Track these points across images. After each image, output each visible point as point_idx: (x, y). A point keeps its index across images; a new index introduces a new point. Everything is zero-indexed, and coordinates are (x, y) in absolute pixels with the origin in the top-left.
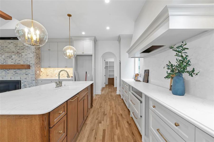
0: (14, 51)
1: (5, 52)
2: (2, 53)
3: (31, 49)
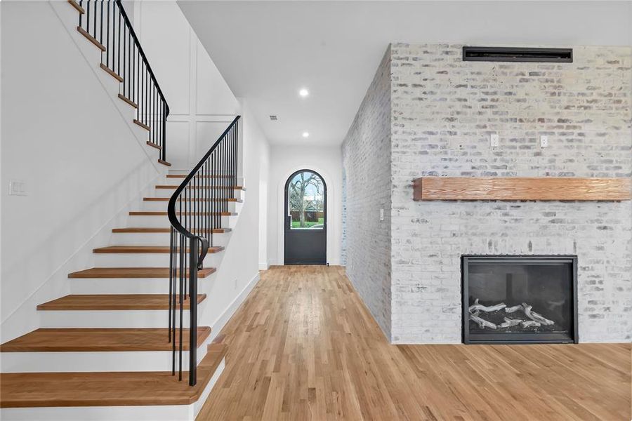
0: (545, 117)
1: (502, 120)
2: (488, 124)
3: (623, 108)
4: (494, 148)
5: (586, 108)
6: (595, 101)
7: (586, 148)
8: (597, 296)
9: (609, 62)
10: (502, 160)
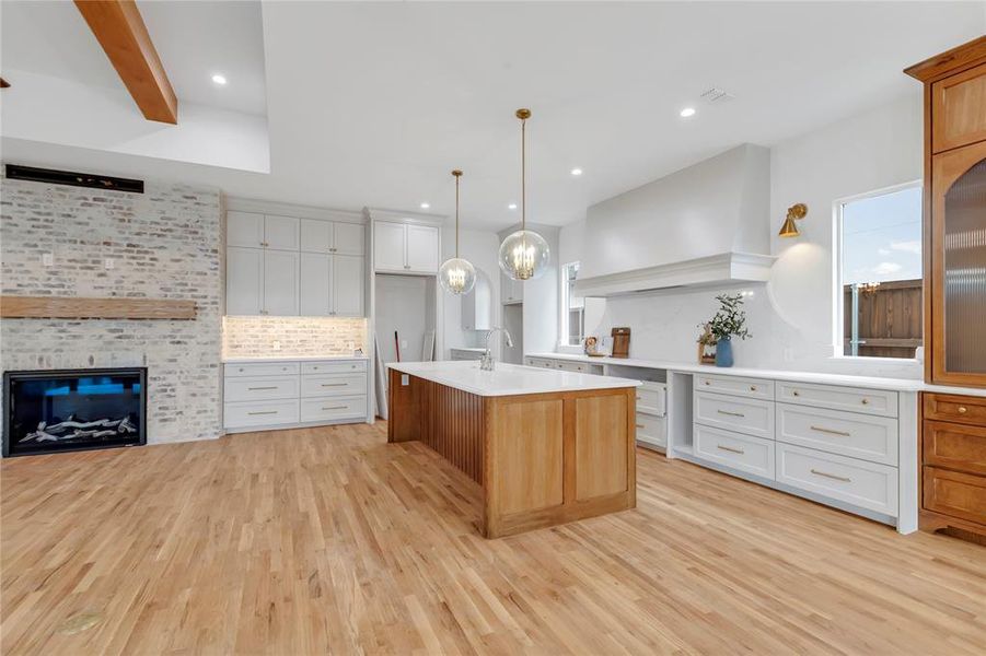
2: (40, 243)
3: (200, 238)
4: (48, 267)
5: (159, 236)
6: (170, 230)
7: (159, 271)
8: (168, 402)
9: (187, 197)
10: (59, 279)
